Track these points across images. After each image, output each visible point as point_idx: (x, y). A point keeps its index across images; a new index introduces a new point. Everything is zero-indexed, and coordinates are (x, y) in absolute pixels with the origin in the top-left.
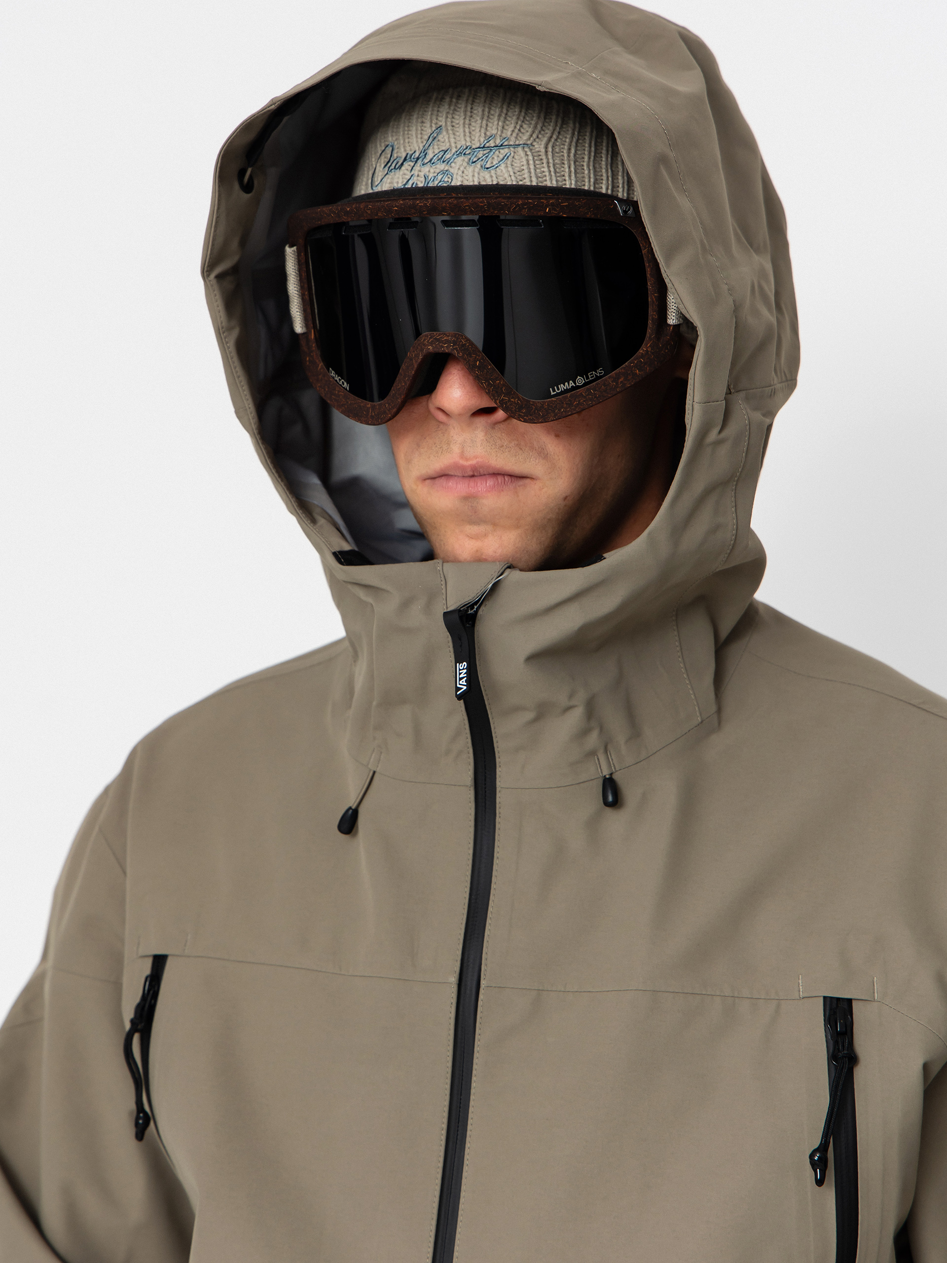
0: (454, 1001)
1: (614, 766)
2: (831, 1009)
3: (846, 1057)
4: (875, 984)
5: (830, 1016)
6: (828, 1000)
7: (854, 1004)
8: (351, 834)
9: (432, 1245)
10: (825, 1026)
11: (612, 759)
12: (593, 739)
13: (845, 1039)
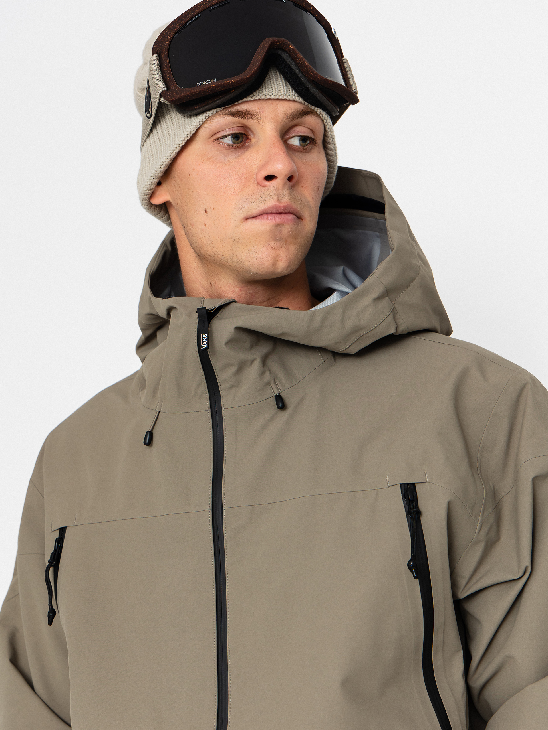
0: (211, 519)
1: (280, 389)
2: (405, 490)
3: (415, 512)
4: (426, 474)
5: (405, 493)
6: (403, 485)
7: (417, 486)
8: (150, 446)
9: (216, 646)
10: (403, 499)
11: (279, 386)
12: (267, 377)
13: (414, 504)
